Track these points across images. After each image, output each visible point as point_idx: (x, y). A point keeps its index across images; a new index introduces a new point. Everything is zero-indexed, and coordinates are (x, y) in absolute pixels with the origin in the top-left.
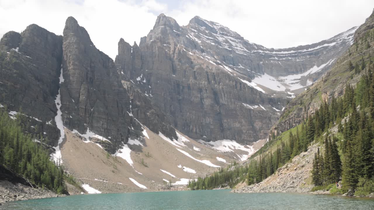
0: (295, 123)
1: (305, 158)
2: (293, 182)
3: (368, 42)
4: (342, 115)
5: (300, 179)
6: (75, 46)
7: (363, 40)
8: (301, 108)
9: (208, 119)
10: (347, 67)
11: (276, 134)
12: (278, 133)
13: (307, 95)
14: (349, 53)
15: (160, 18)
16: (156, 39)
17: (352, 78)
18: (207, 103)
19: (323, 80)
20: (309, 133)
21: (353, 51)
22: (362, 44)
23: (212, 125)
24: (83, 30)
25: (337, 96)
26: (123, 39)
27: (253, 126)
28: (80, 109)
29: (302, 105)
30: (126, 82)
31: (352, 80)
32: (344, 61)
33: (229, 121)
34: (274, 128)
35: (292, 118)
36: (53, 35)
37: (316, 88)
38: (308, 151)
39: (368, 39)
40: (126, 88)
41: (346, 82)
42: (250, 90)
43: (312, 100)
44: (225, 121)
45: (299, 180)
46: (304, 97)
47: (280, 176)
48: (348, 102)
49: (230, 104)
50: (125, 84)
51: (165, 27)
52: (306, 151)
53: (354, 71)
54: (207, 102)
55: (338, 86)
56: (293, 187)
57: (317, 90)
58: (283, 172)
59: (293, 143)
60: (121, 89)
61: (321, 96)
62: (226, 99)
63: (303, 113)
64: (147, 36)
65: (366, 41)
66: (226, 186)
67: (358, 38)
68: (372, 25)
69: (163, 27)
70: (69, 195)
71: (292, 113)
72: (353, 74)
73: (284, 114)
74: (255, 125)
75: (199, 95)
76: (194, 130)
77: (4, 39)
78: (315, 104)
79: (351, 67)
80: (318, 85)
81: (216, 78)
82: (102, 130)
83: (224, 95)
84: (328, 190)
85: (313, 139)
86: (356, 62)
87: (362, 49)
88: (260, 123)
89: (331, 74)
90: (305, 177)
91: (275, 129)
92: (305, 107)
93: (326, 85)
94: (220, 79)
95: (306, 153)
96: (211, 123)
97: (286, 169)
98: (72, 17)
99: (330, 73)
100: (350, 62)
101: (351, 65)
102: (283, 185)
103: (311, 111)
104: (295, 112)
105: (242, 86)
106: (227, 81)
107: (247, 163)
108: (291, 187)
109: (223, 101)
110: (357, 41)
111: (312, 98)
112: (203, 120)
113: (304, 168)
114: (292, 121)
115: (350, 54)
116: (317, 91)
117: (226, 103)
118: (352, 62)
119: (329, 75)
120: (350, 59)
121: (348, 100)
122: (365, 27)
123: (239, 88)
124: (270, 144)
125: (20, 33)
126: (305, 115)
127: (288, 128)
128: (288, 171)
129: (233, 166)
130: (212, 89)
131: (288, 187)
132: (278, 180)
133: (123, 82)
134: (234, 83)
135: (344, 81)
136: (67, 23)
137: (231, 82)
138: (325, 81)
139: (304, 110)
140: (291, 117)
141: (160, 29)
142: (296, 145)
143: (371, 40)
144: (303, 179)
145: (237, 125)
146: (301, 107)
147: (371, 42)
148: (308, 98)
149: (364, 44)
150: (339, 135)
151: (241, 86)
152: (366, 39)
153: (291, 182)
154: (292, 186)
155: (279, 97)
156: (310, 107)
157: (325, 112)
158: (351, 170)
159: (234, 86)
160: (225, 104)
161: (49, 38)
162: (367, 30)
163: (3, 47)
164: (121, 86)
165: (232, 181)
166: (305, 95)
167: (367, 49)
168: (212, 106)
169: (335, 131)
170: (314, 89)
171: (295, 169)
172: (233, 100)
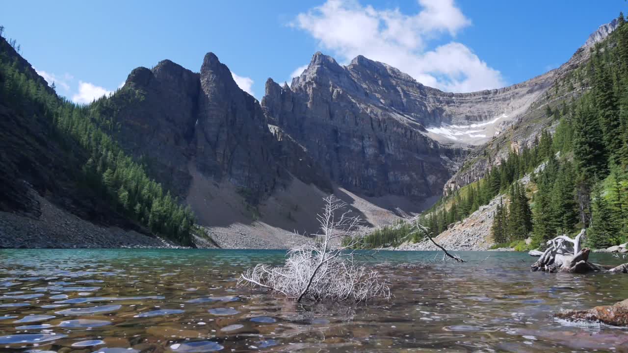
0: (477, 176)
1: (486, 212)
2: (469, 240)
3: (572, 84)
4: (535, 165)
5: (478, 236)
6: (214, 85)
7: (564, 82)
8: (485, 160)
9: (371, 171)
10: (544, 112)
11: (452, 189)
12: (456, 188)
13: (492, 145)
14: (546, 97)
15: (316, 56)
16: (311, 80)
17: (550, 125)
18: (370, 153)
19: (513, 127)
20: (494, 185)
21: (552, 94)
22: (563, 85)
23: (375, 177)
24: (224, 67)
25: (530, 145)
26: (272, 79)
27: (426, 180)
28: (217, 154)
29: (486, 156)
30: (273, 126)
31: (550, 127)
32: (540, 106)
33: (396, 173)
34: (451, 181)
35: (473, 171)
36: (189, 72)
37: (504, 137)
38: (490, 204)
39: (571, 80)
40: (274, 133)
41: (542, 129)
42: (423, 139)
43: (498, 150)
44: (392, 173)
45: (477, 238)
46: (489, 147)
47: (453, 233)
48: (544, 148)
49: (397, 154)
50: (272, 129)
51: (322, 67)
52: (488, 204)
53: (553, 116)
54: (370, 151)
55: (532, 135)
56: (469, 246)
57: (505, 138)
58: (457, 228)
59: (472, 197)
60: (267, 134)
61: (510, 145)
62: (393, 148)
63: (487, 165)
64: (300, 76)
65: (568, 82)
66: (390, 246)
67: (559, 79)
68: (577, 64)
69: (319, 66)
70: (197, 248)
71: (473, 165)
72: (552, 121)
73: (464, 166)
74: (428, 178)
75: (361, 144)
76: (354, 183)
77: (132, 75)
78: (502, 154)
79: (549, 112)
80: (507, 133)
81: (382, 125)
82: (242, 178)
83: (391, 144)
84: (512, 247)
85: (497, 193)
86: (556, 107)
87: (563, 91)
88: (434, 177)
89: (523, 121)
90: (484, 234)
91: (452, 183)
92: (490, 158)
93: (517, 133)
94: (386, 125)
95: (487, 206)
96: (375, 175)
97: (460, 225)
98: (211, 53)
99: (522, 119)
100: (548, 107)
101: (549, 109)
102: (456, 243)
103: (497, 163)
104: (477, 164)
105: (413, 134)
106: (395, 129)
107: (417, 221)
108: (466, 246)
109: (390, 150)
110: (556, 82)
111: (498, 148)
112: (364, 172)
113: (483, 224)
114: (473, 174)
115: (548, 98)
116: (506, 140)
117: (393, 153)
118: (550, 106)
119: (521, 122)
120: (547, 103)
121: (545, 147)
122: (568, 66)
123: (409, 136)
124: (446, 200)
125: (151, 69)
126: (489, 168)
127: (468, 182)
128: (463, 227)
129: (399, 224)
130: (376, 137)
131: (462, 246)
132: (450, 238)
133: (269, 126)
134: (403, 131)
135: (540, 128)
136: (205, 59)
137: (400, 129)
138: (516, 128)
139: (488, 161)
140: (472, 169)
141: (316, 68)
142: (476, 199)
143: (575, 81)
144: (482, 236)
145: (406, 178)
146: (484, 158)
147: (575, 83)
148: (494, 148)
149: (566, 85)
150: (531, 186)
151: (411, 134)
152: (568, 80)
153: (467, 240)
154: (467, 244)
155: (458, 148)
156: (496, 158)
157: (514, 161)
158: (545, 216)
159: (403, 134)
160: (392, 155)
161: (185, 75)
162: (570, 70)
163: (130, 83)
164: (267, 130)
165: (396, 241)
166: (490, 145)
167: (569, 91)
168: (376, 156)
169: (525, 181)
170: (501, 138)
171: (472, 224)
172: (401, 150)
